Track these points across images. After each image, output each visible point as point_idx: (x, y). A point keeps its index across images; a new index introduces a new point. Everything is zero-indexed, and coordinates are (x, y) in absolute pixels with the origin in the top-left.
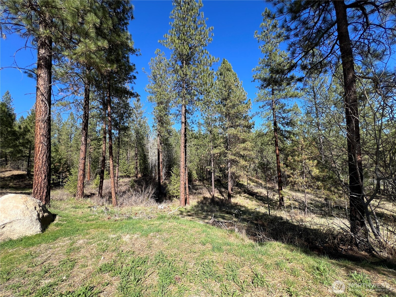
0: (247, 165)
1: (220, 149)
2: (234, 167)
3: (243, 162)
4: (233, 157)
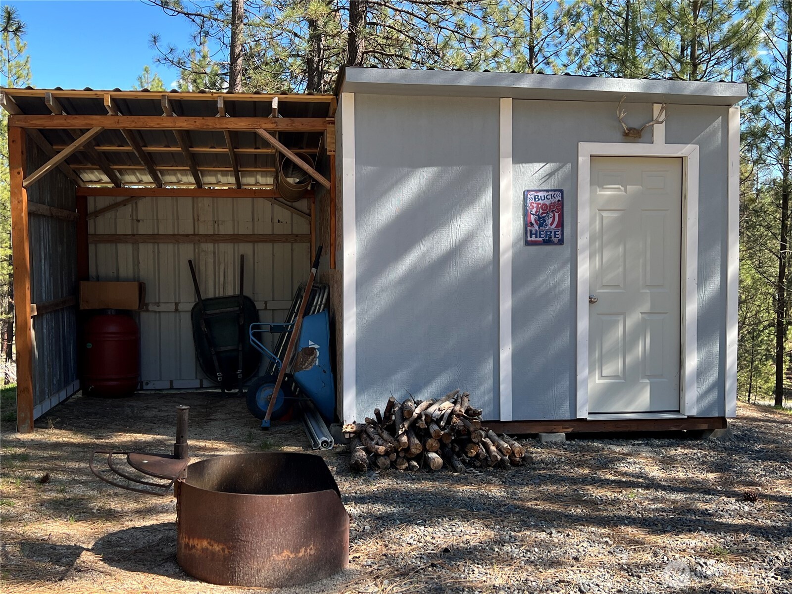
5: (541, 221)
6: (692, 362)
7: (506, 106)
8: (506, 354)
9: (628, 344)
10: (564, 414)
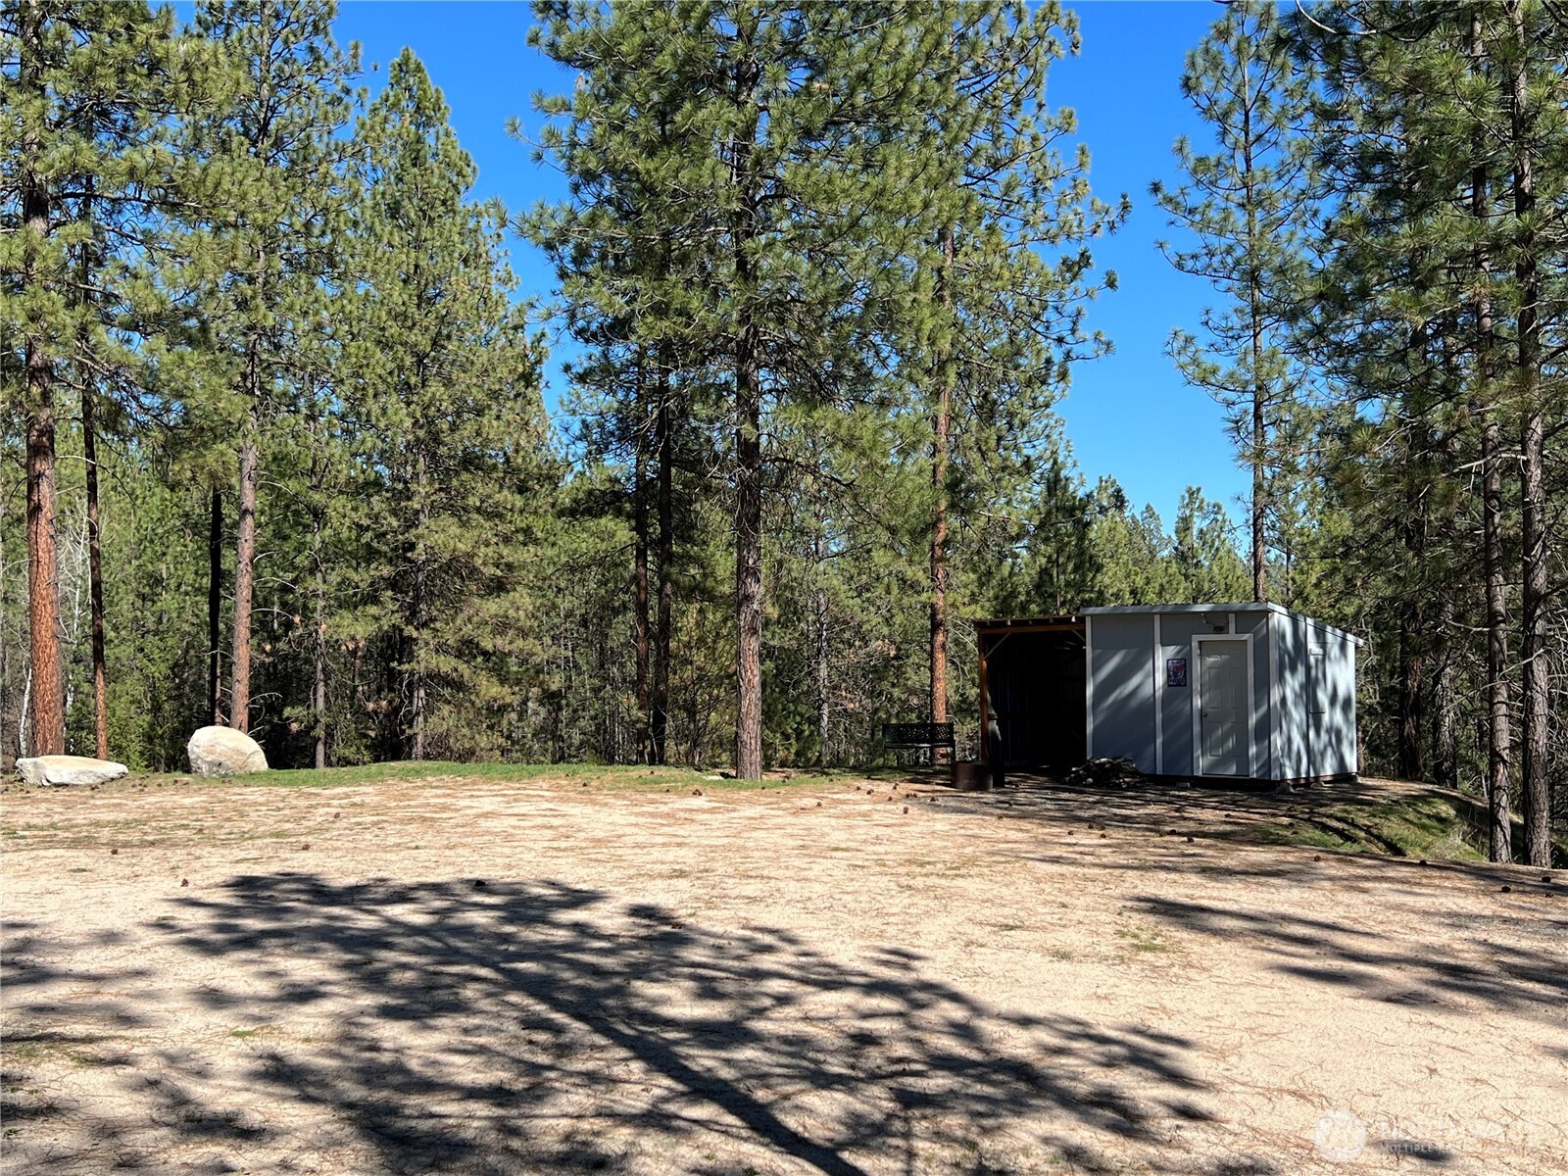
0: (508, 700)
1: (377, 619)
2: (446, 709)
3: (490, 689)
4: (446, 664)
5: (1175, 674)
6: (1253, 750)
7: (1157, 618)
8: (1159, 741)
9: (1224, 739)
10: (1187, 773)
